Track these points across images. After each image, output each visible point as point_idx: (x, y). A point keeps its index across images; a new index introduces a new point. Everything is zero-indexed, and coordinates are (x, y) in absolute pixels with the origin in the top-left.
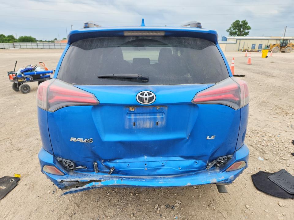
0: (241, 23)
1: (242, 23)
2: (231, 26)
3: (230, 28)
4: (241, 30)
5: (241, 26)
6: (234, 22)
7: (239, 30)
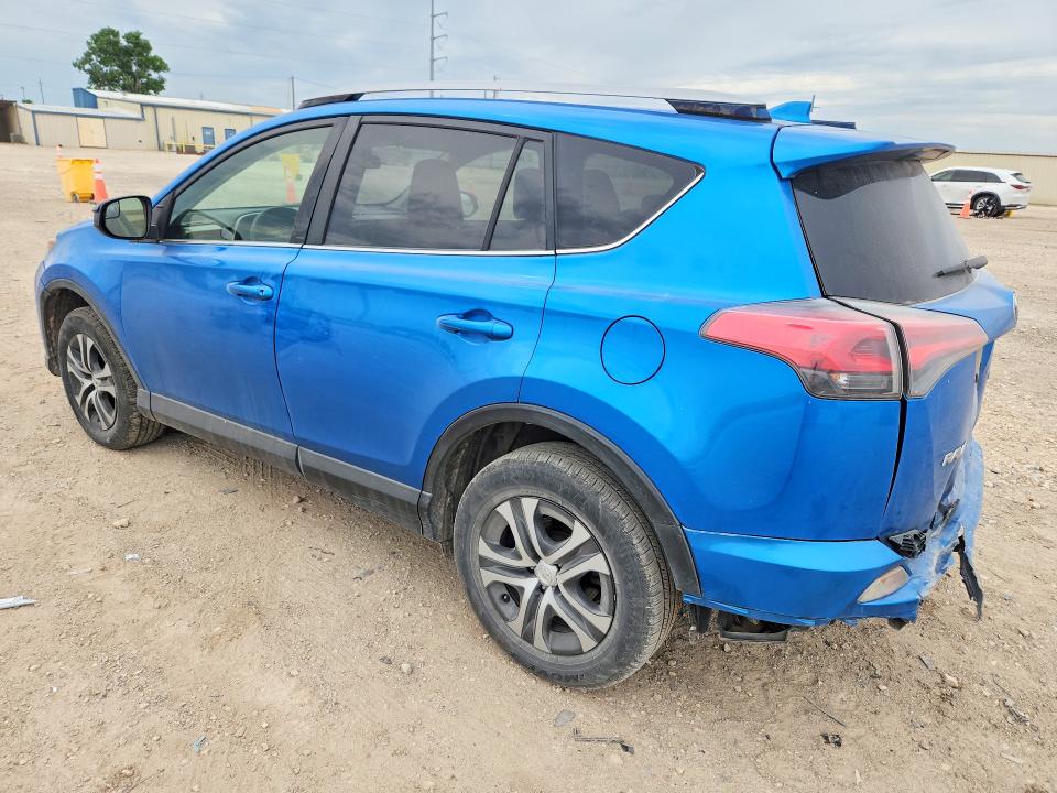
0: (123, 42)
1: (128, 42)
2: (86, 48)
3: (88, 55)
4: (131, 67)
5: (127, 52)
6: (97, 32)
7: (125, 67)
